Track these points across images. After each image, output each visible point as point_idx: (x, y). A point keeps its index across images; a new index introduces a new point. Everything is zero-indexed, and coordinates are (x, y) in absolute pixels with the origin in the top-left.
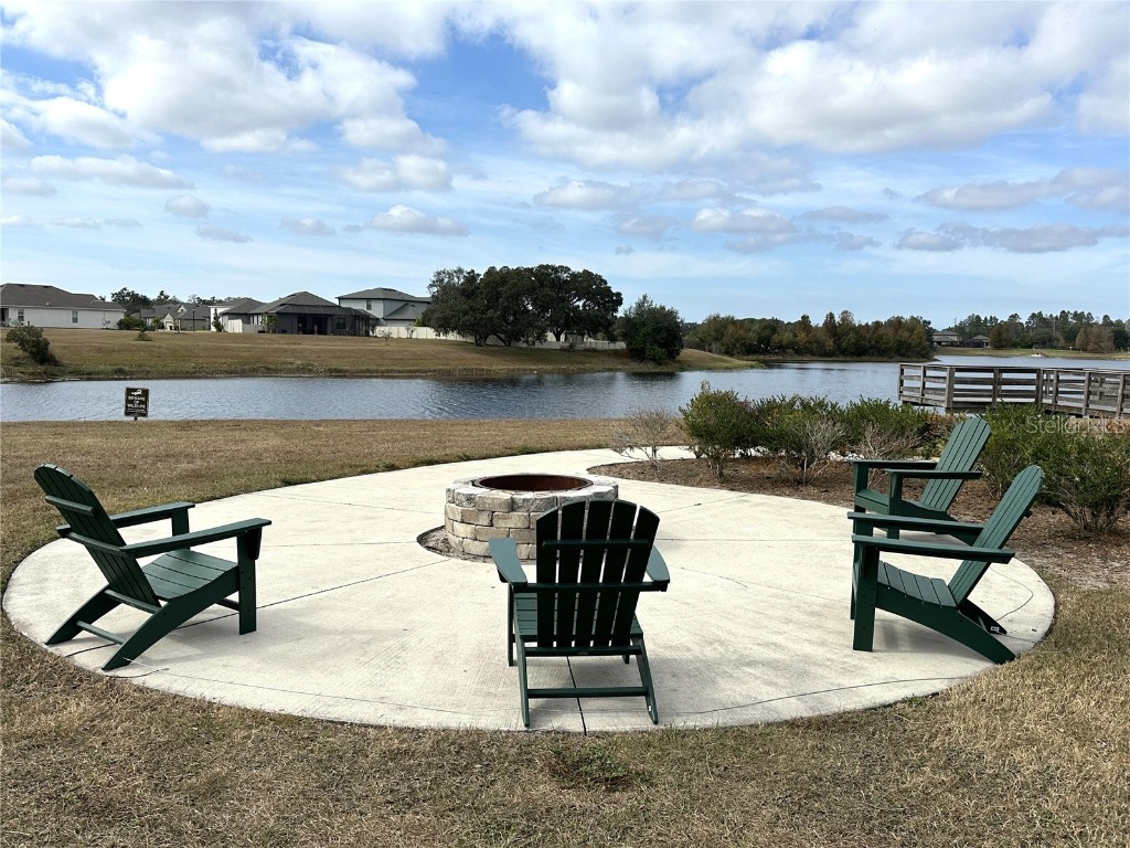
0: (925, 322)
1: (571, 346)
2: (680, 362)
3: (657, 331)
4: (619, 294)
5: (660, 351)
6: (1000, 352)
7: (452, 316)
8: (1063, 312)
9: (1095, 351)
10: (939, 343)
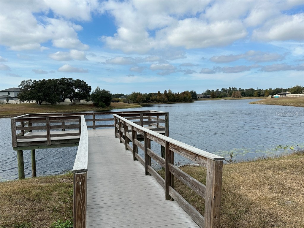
0: (194, 92)
1: (74, 104)
2: (111, 107)
3: (102, 97)
4: (90, 87)
5: (103, 104)
6: (213, 99)
7: (25, 96)
8: (230, 88)
9: (237, 97)
10: (199, 97)
